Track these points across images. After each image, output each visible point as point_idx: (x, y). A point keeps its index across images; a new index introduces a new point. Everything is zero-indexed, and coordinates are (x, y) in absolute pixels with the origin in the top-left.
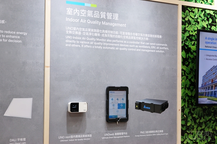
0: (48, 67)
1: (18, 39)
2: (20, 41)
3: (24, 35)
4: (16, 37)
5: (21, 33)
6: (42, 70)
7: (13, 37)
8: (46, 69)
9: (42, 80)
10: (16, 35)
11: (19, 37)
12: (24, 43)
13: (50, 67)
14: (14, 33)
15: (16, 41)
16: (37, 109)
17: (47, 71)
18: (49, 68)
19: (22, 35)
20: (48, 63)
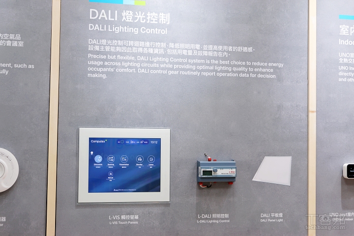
0: (313, 112)
1: (271, 73)
2: (274, 76)
3: (280, 66)
4: (268, 70)
5: (275, 65)
6: (304, 116)
7: (264, 70)
8: (311, 115)
9: (305, 130)
10: (268, 67)
11: (272, 70)
12: (279, 79)
13: (317, 111)
14: (266, 64)
15: (268, 76)
16: (299, 172)
17: (313, 118)
18: (315, 114)
19: (277, 67)
20: (313, 106)
